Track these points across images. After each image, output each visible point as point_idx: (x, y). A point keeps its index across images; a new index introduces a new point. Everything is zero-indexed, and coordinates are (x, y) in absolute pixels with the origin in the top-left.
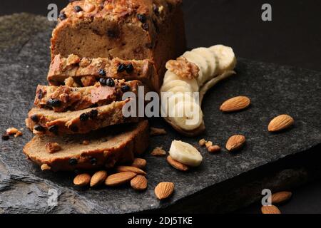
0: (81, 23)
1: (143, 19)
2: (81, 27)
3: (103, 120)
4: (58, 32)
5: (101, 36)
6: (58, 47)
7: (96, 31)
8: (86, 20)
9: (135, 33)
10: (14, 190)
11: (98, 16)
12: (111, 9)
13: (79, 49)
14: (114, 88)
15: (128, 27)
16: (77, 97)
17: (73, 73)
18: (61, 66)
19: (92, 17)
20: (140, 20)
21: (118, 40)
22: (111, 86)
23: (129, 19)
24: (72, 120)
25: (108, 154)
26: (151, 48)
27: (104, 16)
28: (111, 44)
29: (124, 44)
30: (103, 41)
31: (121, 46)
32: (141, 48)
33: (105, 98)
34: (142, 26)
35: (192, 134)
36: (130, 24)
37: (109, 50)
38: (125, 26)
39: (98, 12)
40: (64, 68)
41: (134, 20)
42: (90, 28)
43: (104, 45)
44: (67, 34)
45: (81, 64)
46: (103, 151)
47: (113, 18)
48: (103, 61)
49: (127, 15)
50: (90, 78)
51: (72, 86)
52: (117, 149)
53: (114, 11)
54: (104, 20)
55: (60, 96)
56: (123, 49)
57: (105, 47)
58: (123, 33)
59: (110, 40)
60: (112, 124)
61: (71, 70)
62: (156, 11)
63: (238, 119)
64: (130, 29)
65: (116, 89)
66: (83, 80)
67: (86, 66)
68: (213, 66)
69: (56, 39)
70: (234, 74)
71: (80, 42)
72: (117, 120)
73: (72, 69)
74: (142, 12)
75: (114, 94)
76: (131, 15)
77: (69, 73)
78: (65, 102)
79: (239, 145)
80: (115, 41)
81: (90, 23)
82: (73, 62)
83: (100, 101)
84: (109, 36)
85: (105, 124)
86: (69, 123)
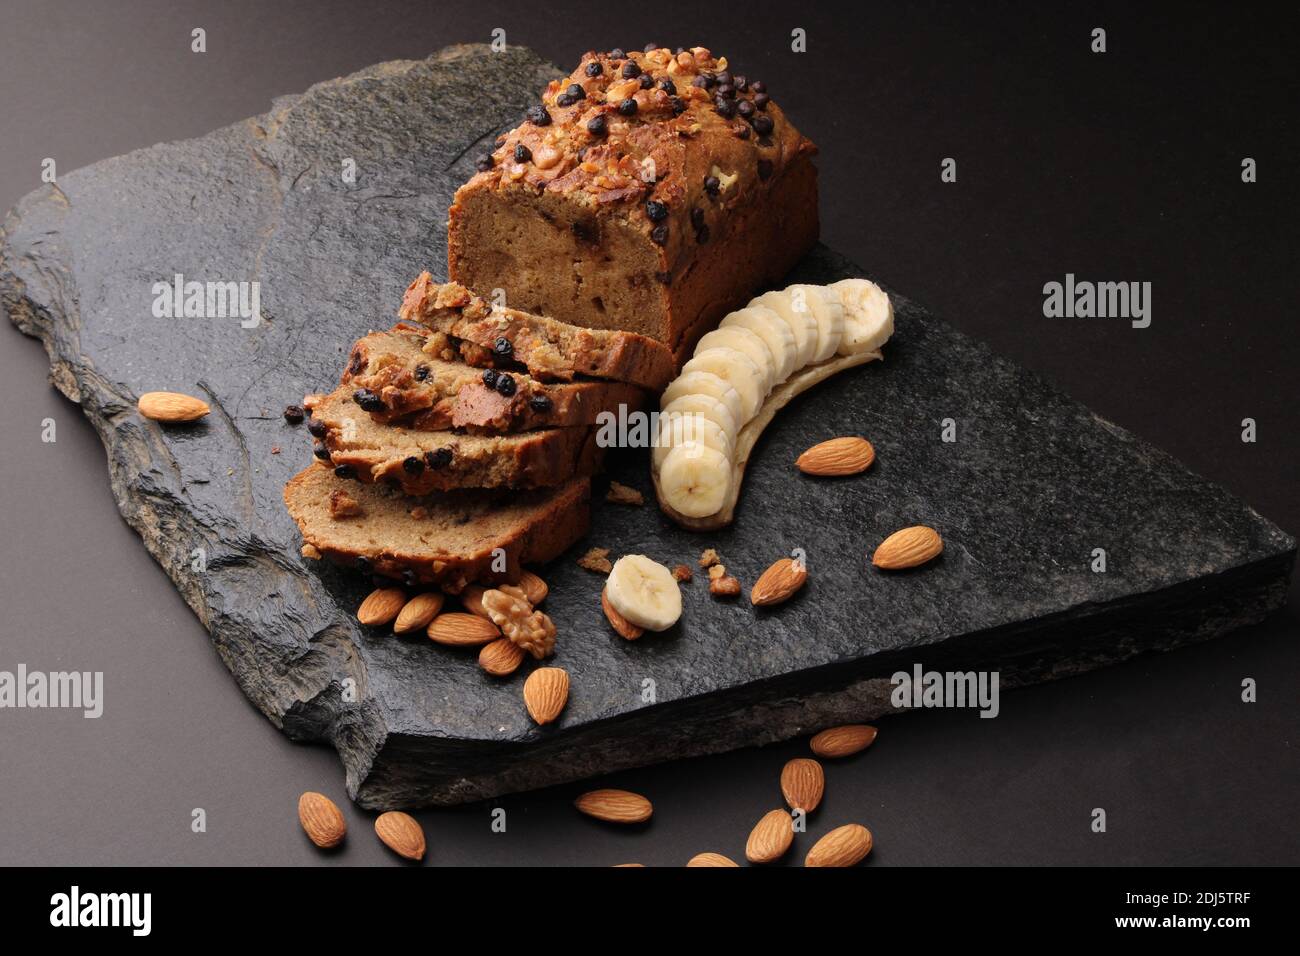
0: (516, 193)
1: (659, 217)
2: (516, 201)
3: (467, 472)
4: (466, 197)
5: (560, 229)
6: (465, 227)
7: (547, 217)
8: (527, 189)
9: (633, 242)
10: (253, 572)
11: (554, 188)
12: (594, 173)
13: (509, 242)
14: (510, 401)
15: (619, 228)
16: (422, 400)
17: (447, 326)
18: (426, 302)
19: (541, 186)
20: (650, 217)
21: (594, 248)
22: (506, 395)
23: (623, 210)
24: (387, 463)
25: (445, 568)
26: (667, 284)
27: (566, 192)
28: (579, 252)
29: (608, 259)
30: (563, 242)
31: (602, 261)
32: (645, 277)
33: (482, 423)
34: (651, 233)
35: (697, 525)
36: (624, 223)
37: (575, 261)
38: (611, 223)
39: (560, 176)
40: (430, 309)
41: (634, 215)
42: (536, 208)
43: (564, 249)
44: (485, 207)
45: (467, 311)
46: (430, 562)
47: (588, 199)
48: (517, 318)
49: (621, 201)
50: (477, 352)
51: (438, 356)
52: (469, 562)
53: (596, 180)
54: (565, 199)
55: (384, 390)
56: (606, 269)
57: (567, 253)
58: (606, 236)
59: (577, 242)
60: (486, 485)
61: (445, 317)
62: (712, 189)
63: (827, 502)
64: (625, 233)
65: (514, 405)
66: (463, 348)
67: (476, 320)
68: (825, 339)
69: (459, 209)
70: (876, 361)
71: (514, 229)
72: (497, 480)
73: (448, 316)
74: (662, 197)
75: (505, 416)
76: (630, 202)
77: (439, 323)
78: (391, 407)
79: (781, 593)
80: (589, 248)
81: (536, 197)
82: (448, 304)
83: (470, 426)
84: (575, 234)
85: (471, 482)
86: (380, 469)
